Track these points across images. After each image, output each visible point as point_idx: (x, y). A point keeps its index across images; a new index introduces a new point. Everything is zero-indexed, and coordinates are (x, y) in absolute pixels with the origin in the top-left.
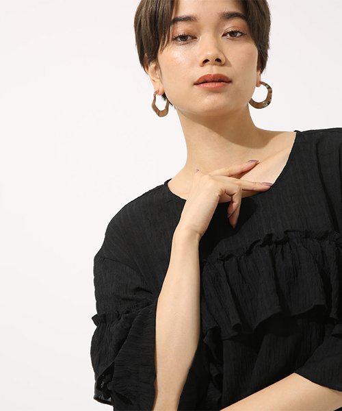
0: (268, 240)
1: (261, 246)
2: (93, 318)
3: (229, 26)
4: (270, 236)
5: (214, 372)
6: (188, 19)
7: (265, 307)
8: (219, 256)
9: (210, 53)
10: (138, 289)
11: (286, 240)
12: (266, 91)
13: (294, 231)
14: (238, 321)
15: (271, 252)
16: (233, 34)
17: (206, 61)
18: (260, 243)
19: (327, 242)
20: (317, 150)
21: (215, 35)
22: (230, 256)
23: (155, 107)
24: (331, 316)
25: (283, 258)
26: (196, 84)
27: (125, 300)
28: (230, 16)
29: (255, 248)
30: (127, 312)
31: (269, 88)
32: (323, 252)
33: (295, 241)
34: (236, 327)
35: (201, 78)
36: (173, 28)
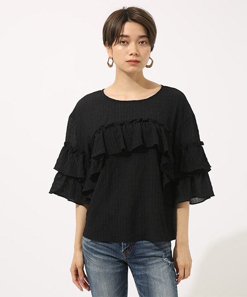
0: (141, 120)
3: (141, 40)
4: (141, 119)
6: (126, 36)
8: (119, 124)
9: (133, 52)
11: (147, 121)
12: (151, 62)
13: (151, 120)
14: (124, 147)
15: (141, 124)
16: (142, 42)
17: (132, 54)
18: (138, 121)
21: (136, 44)
23: (108, 63)
26: (127, 62)
28: (142, 37)
29: (134, 121)
31: (152, 61)
35: (129, 60)
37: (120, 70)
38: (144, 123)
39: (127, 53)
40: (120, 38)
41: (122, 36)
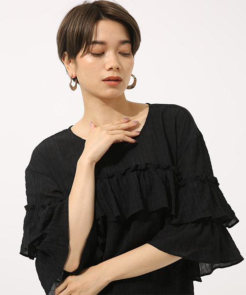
0: (136, 168)
1: (132, 171)
2: (25, 207)
4: (137, 166)
5: (101, 241)
6: (102, 43)
7: (135, 206)
8: (106, 176)
9: (113, 64)
10: (56, 191)
11: (146, 169)
12: (133, 80)
13: (150, 164)
14: (118, 214)
15: (137, 175)
17: (111, 69)
18: (132, 170)
19: (169, 171)
20: (162, 117)
21: (115, 53)
22: (113, 176)
24: (172, 214)
25: (145, 179)
26: (103, 80)
27: (48, 197)
29: (127, 171)
30: (49, 205)
32: (166, 177)
33: (151, 170)
34: (117, 217)
35: (107, 78)
36: (93, 47)
37: (90, 93)
38: (142, 173)
39: (104, 66)
40: (91, 46)
41: (95, 42)
